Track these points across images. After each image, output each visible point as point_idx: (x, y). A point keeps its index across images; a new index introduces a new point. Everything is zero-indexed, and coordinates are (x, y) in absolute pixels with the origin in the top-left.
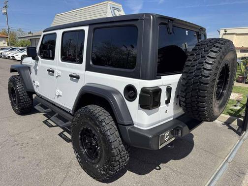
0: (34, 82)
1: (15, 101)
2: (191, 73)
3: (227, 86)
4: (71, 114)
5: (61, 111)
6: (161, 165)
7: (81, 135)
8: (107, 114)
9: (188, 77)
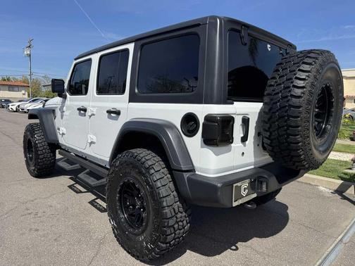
0: (59, 129)
1: (31, 159)
2: (275, 94)
3: (331, 119)
4: (107, 169)
5: (94, 166)
6: (239, 244)
7: (120, 193)
8: (158, 158)
9: (272, 100)
